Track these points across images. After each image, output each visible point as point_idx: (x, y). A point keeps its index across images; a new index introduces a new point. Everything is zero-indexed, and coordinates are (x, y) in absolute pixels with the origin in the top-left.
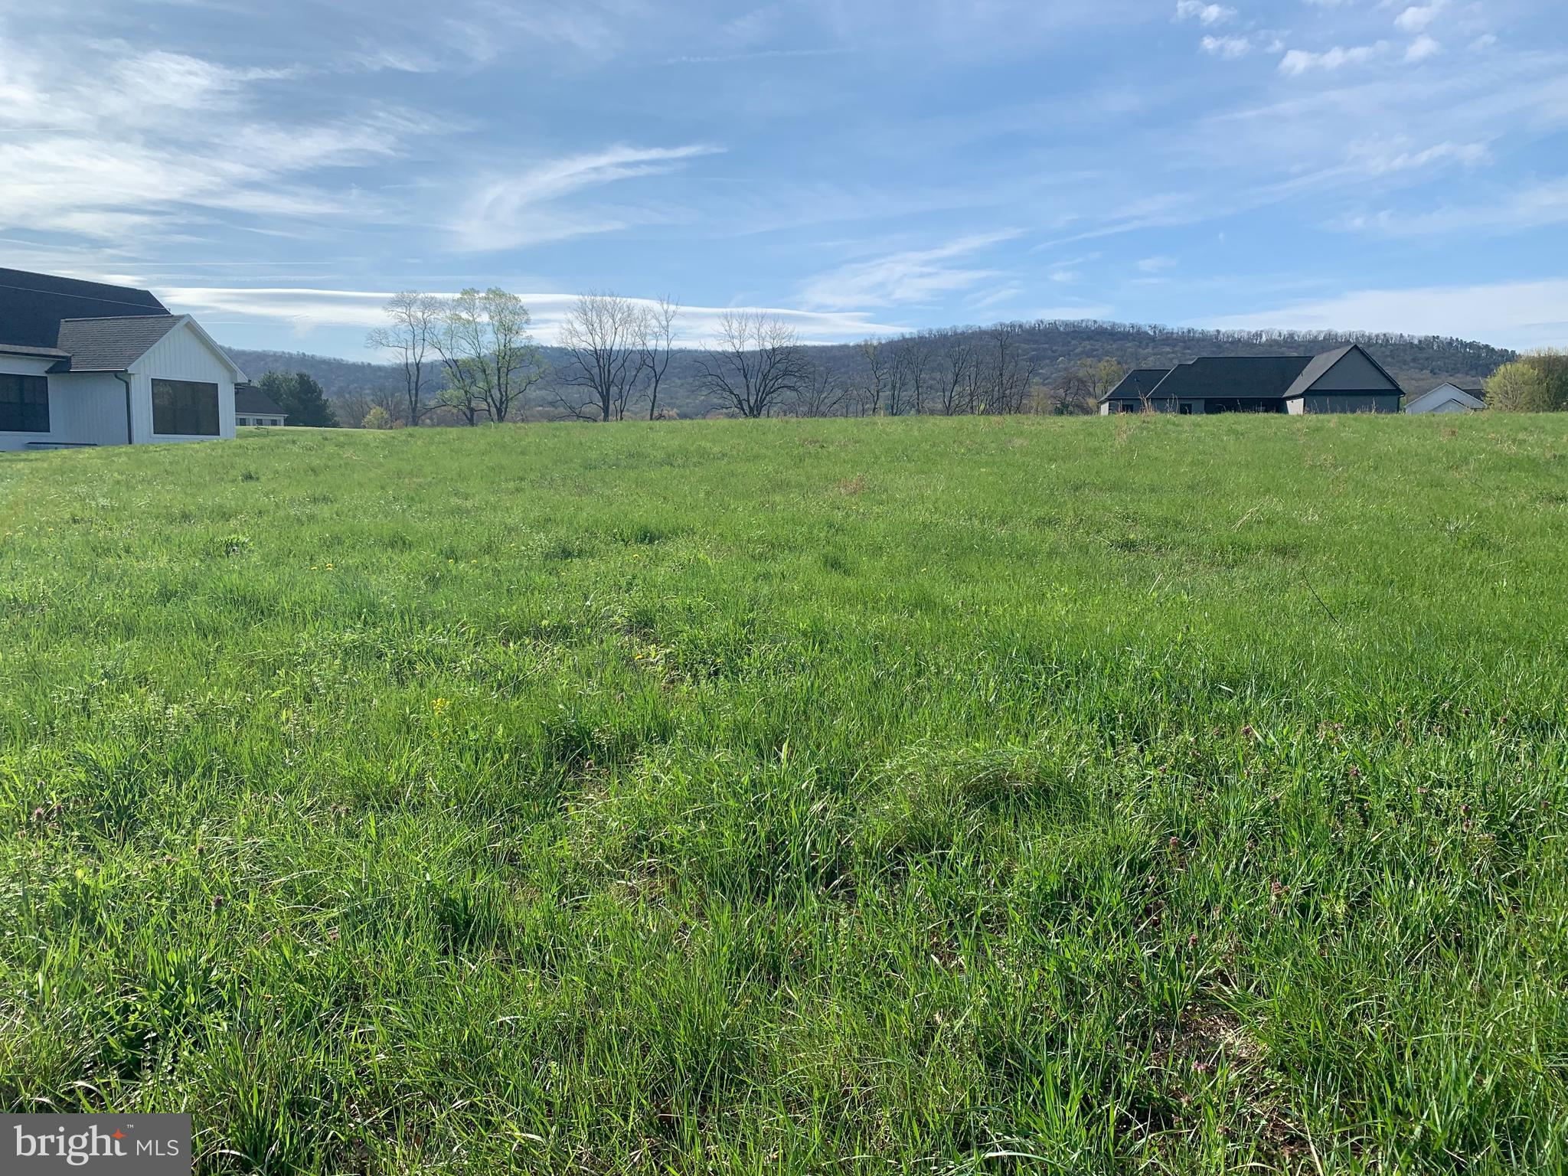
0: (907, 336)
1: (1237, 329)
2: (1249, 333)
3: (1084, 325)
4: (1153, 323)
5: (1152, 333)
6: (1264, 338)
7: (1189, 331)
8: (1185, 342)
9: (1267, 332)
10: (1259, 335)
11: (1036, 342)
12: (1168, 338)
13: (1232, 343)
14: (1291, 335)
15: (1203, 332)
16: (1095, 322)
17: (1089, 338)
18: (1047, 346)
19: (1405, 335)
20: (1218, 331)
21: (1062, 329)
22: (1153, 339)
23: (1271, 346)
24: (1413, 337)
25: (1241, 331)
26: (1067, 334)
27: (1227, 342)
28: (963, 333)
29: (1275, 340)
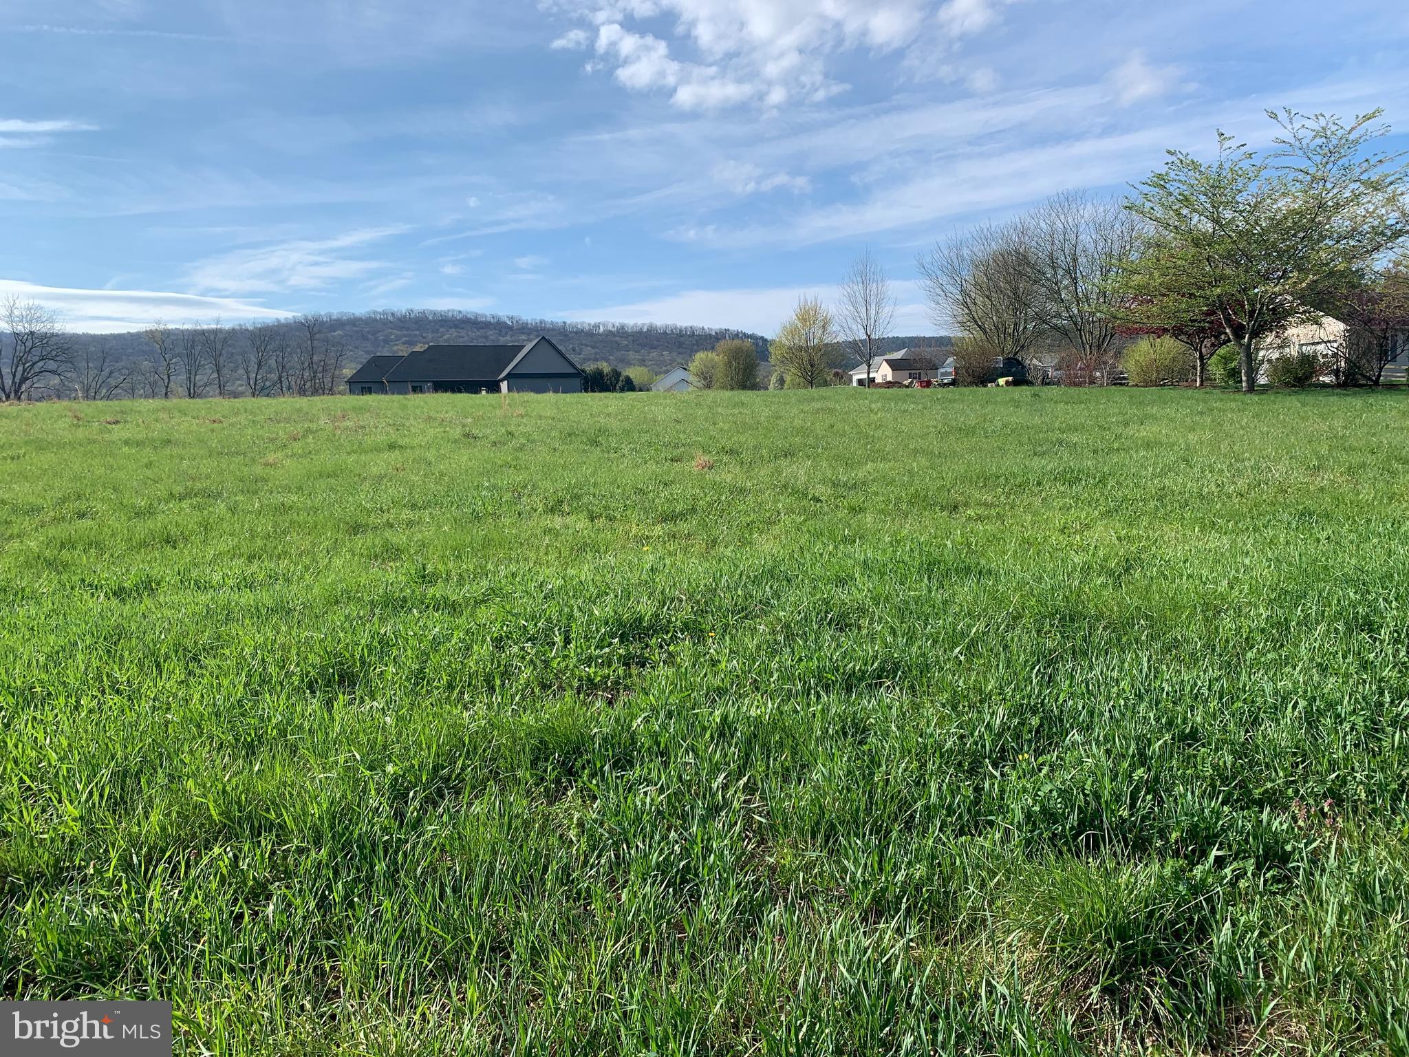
0: (283, 321)
1: (579, 320)
2: (589, 324)
3: (450, 314)
4: (511, 314)
5: (510, 323)
6: (602, 329)
7: (541, 322)
8: (537, 331)
9: (604, 325)
10: (597, 326)
11: (408, 329)
12: (523, 328)
13: (576, 333)
14: (623, 327)
15: (552, 323)
16: (460, 312)
17: (456, 326)
18: (417, 333)
19: (706, 328)
20: (564, 323)
21: (430, 318)
22: (511, 328)
23: (607, 335)
24: (711, 330)
25: (582, 323)
26: (435, 322)
27: (571, 332)
28: (338, 320)
29: (611, 331)
